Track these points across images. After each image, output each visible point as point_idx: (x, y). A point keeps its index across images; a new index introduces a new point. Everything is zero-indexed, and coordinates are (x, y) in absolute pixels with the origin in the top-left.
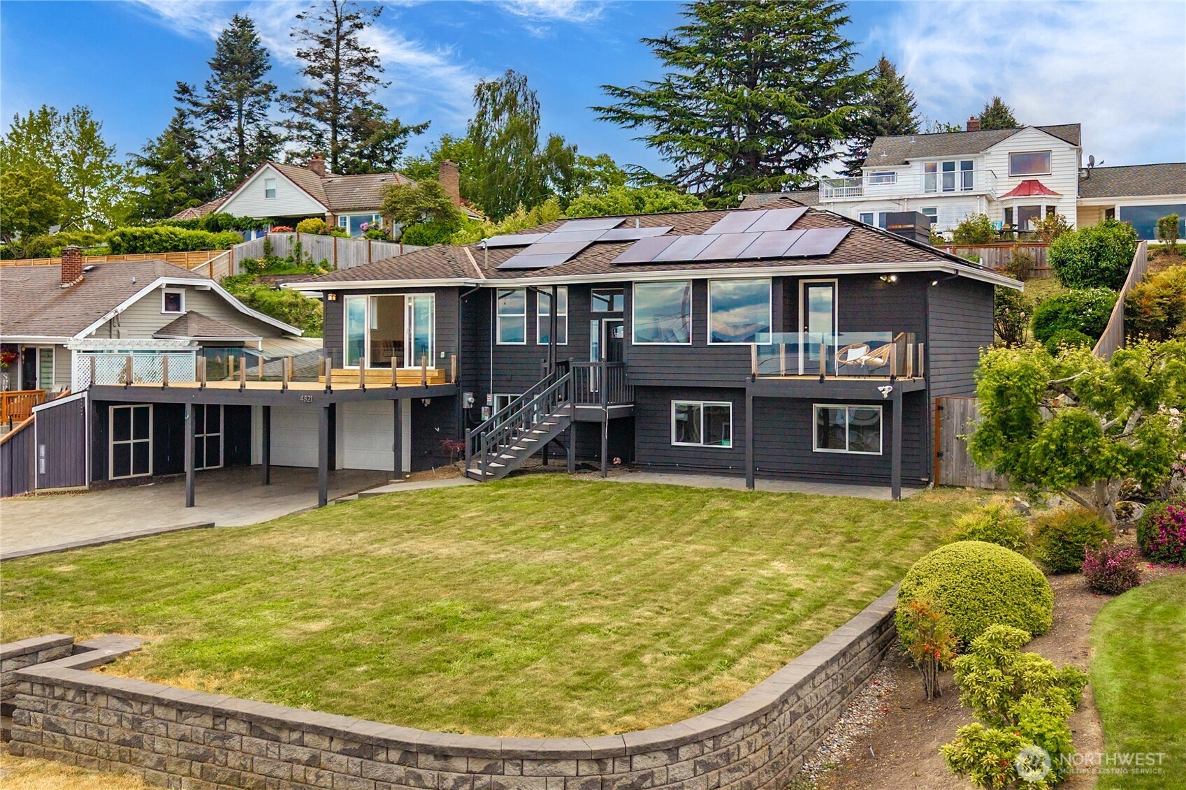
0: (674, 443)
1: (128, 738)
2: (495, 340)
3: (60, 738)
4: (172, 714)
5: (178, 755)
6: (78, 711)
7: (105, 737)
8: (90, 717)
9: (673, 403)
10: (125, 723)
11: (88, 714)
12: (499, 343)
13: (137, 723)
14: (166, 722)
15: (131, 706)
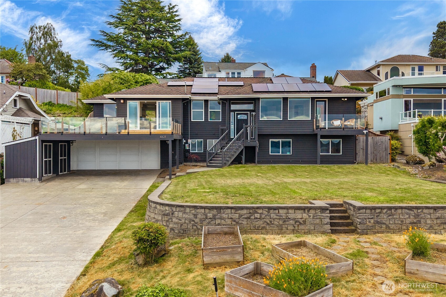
0: (270, 154)
1: (415, 221)
2: (191, 120)
3: (384, 226)
4: (432, 211)
5: (437, 224)
6: (390, 216)
7: (404, 222)
8: (396, 217)
9: (270, 140)
10: (411, 217)
11: (395, 216)
12: (192, 120)
13: (417, 216)
14: (430, 214)
15: (413, 211)
